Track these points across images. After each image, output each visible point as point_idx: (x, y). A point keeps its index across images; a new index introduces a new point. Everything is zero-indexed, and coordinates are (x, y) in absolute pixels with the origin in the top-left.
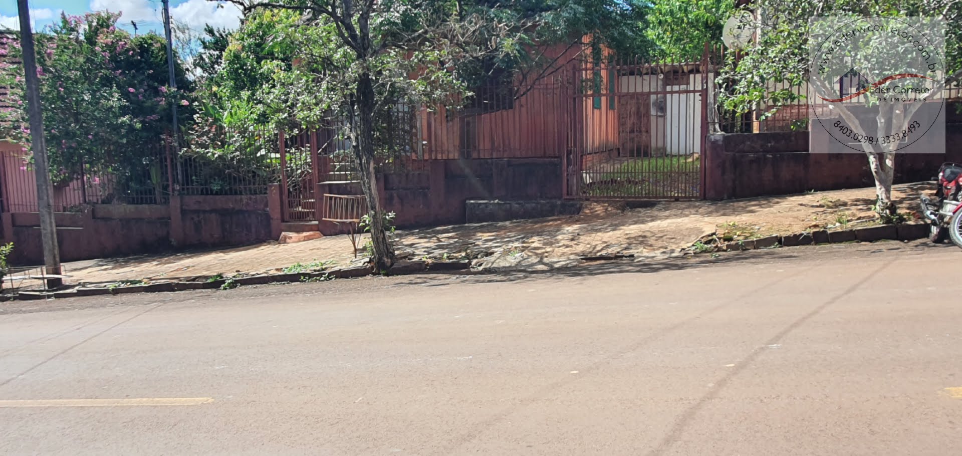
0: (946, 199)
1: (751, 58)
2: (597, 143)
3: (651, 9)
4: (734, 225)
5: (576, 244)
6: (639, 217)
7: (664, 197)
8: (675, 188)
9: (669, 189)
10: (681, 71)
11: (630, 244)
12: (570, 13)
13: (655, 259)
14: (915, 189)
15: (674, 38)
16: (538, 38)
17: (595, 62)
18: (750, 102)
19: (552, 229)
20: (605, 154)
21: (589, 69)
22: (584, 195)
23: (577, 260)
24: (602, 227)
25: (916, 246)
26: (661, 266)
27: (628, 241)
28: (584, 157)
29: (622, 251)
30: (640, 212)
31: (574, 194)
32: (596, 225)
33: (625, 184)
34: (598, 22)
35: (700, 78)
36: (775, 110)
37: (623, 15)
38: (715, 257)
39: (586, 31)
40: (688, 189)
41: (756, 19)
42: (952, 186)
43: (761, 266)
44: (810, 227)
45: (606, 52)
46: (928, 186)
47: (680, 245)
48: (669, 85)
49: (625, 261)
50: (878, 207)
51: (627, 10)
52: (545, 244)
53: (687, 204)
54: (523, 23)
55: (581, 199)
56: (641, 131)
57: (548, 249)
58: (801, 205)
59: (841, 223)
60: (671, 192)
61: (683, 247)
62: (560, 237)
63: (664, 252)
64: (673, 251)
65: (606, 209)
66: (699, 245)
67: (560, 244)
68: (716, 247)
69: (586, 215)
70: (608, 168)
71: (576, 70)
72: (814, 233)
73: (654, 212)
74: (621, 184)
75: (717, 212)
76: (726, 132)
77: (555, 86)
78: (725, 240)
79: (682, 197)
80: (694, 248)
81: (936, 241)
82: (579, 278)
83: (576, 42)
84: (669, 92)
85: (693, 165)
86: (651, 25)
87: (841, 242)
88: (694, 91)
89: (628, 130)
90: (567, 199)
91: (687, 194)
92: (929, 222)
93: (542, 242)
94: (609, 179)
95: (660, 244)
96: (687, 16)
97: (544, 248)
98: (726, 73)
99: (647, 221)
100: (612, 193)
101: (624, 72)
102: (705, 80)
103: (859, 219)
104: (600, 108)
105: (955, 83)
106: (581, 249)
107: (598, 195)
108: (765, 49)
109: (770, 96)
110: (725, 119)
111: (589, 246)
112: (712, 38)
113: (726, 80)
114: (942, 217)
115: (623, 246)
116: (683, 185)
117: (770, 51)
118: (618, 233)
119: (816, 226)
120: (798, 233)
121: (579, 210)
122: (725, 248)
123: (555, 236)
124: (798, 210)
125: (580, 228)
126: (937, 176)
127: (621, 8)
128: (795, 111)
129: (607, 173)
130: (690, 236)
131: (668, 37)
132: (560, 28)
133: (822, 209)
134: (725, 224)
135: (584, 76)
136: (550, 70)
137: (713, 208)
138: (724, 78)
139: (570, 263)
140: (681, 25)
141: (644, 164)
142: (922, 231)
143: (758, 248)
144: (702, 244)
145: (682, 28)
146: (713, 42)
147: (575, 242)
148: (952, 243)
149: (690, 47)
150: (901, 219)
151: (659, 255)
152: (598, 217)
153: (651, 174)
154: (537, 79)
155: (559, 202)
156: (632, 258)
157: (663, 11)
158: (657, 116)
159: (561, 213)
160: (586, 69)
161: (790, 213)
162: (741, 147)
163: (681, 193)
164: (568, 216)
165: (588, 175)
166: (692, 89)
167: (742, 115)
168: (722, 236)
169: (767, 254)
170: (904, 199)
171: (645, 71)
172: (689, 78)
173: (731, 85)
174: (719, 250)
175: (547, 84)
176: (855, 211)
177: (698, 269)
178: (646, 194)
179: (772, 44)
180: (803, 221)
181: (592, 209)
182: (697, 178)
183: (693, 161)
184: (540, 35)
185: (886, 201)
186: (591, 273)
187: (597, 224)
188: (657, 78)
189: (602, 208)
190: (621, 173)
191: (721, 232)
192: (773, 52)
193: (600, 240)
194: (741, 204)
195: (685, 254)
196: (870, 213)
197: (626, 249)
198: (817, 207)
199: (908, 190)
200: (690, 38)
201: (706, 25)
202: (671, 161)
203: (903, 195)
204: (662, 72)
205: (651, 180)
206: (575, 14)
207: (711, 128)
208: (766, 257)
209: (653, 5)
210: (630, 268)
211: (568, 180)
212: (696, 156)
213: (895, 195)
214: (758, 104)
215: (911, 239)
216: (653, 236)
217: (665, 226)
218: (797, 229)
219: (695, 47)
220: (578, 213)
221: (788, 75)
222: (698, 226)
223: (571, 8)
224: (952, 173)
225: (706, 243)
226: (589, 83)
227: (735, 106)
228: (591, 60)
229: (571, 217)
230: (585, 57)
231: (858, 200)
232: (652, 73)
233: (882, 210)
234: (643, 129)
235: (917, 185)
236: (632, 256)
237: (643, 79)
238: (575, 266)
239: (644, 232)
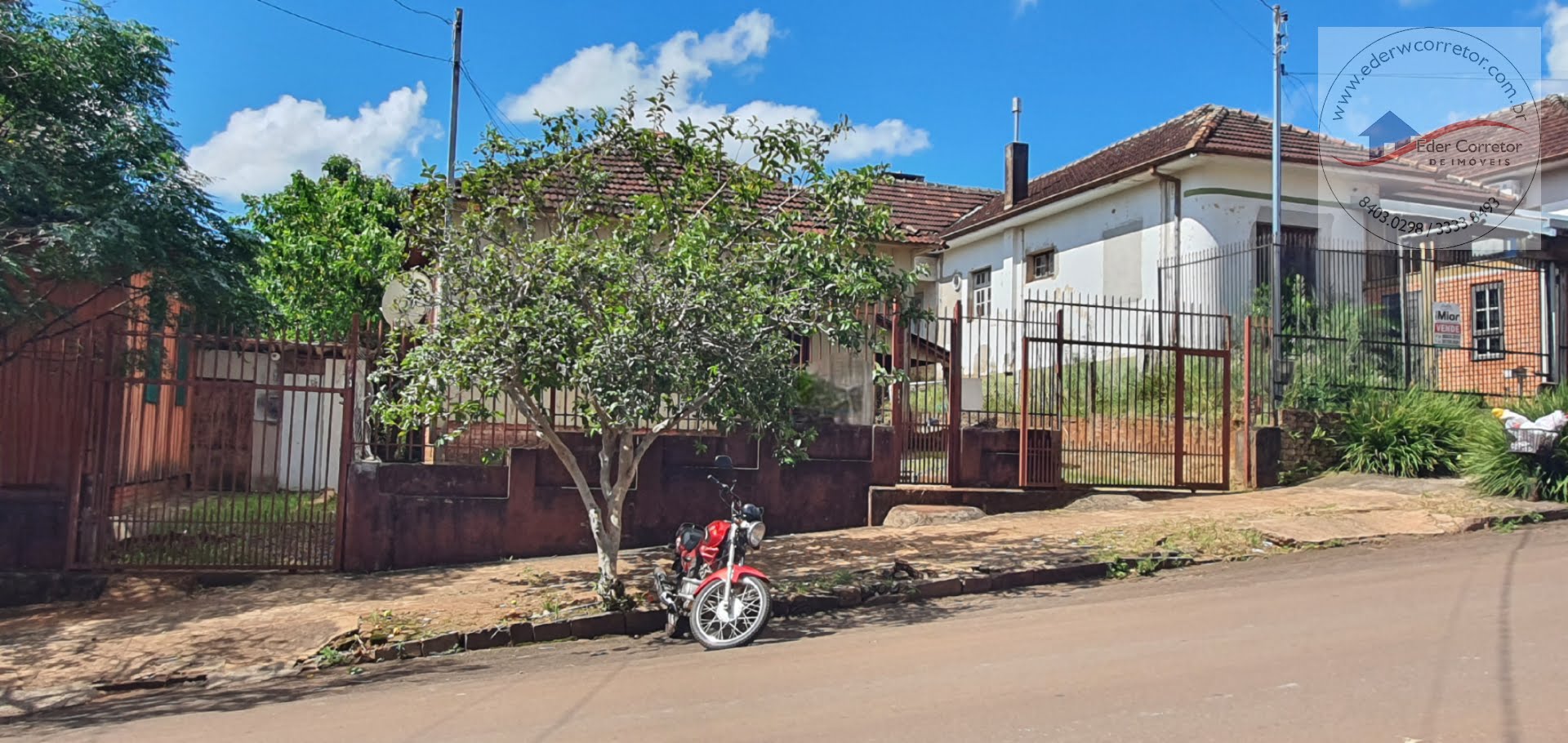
0: (685, 575)
1: (426, 351)
2: (146, 463)
3: (265, 246)
4: (389, 615)
5: (87, 659)
6: (221, 603)
7: (269, 567)
8: (290, 550)
9: (279, 551)
10: (310, 352)
11: (199, 656)
12: (109, 232)
13: (247, 681)
14: (648, 558)
15: (302, 296)
16: (38, 266)
17: (155, 321)
18: (421, 416)
19: (37, 629)
20: (163, 484)
21: (141, 335)
22: (113, 563)
23: (88, 691)
24: (146, 623)
25: (650, 643)
26: (258, 696)
27: (196, 650)
28: (118, 490)
29: (183, 668)
30: (223, 594)
31: (91, 559)
32: (132, 620)
33: (199, 542)
34: (165, 254)
35: (343, 368)
36: (458, 431)
37: (212, 248)
38: (357, 673)
39: (139, 268)
40: (313, 551)
41: (434, 290)
42: (692, 556)
43: (432, 687)
44: (506, 618)
45: (175, 304)
46: (662, 553)
47: (295, 653)
48: (289, 372)
49: (188, 687)
50: (600, 586)
51: (221, 242)
52: (18, 661)
53: (310, 578)
54: (12, 237)
55: (105, 570)
56: (233, 447)
57: (25, 671)
58: (494, 580)
59: (550, 610)
60: (283, 557)
61: (301, 658)
62: (53, 646)
63: (265, 669)
64: (281, 666)
65: (157, 590)
66: (329, 653)
67: (52, 661)
68: (357, 656)
69: (113, 601)
70: (167, 511)
71: (114, 329)
72: (514, 626)
73: (251, 593)
74: (189, 541)
75: (362, 592)
76: (384, 460)
77: (68, 357)
78: (374, 642)
79: (302, 567)
80: (319, 658)
81: (674, 635)
82: (91, 729)
83: (118, 283)
84: (289, 388)
85: (325, 509)
86: (263, 271)
87: (549, 640)
88: (332, 391)
89: (210, 443)
90: (71, 570)
91: (312, 561)
92: (665, 607)
93: (11, 657)
94: (165, 532)
95: (258, 652)
96: (325, 265)
97: (15, 670)
98: (386, 367)
99: (236, 612)
100: (170, 559)
101: (209, 345)
102: (351, 373)
103: (576, 603)
104: (156, 403)
105: (694, 413)
106: (98, 669)
107: (141, 562)
108: (448, 338)
109: (452, 408)
110: (380, 434)
111: (115, 662)
112: (366, 305)
113: (385, 380)
114: (680, 601)
115: (186, 659)
116: (306, 545)
117: (454, 342)
118: (177, 634)
119: (515, 616)
120: (489, 628)
121: (99, 591)
122: (373, 656)
123: (44, 645)
124: (490, 590)
125: (99, 628)
126: (674, 541)
127: (211, 238)
128: (488, 432)
129: (163, 521)
130: (313, 637)
131: (291, 293)
132: (88, 256)
133: (523, 588)
134: (375, 614)
135: (129, 343)
136: (60, 326)
137: (356, 585)
138: (383, 376)
139: (72, 699)
140: (315, 277)
141: (237, 507)
142: (656, 621)
143: (427, 654)
144: (333, 652)
145: (316, 283)
146: (366, 312)
147: (86, 656)
148: (693, 639)
149: (328, 314)
150: (631, 603)
151: (255, 675)
152: (138, 604)
153: (248, 526)
154: (31, 341)
155: (57, 576)
156: (202, 682)
157: (285, 252)
158: (265, 423)
159: (60, 597)
160: (134, 334)
161: (478, 595)
162: (404, 485)
163: (301, 560)
164: (73, 604)
165: (123, 525)
166: (328, 385)
167: (408, 435)
168: (369, 635)
169: (442, 664)
170: (632, 571)
171: (247, 346)
172: (324, 365)
173: (393, 387)
174: (364, 659)
175: (50, 352)
176: (569, 591)
177: (325, 698)
178: (236, 560)
179: (457, 332)
180: (497, 607)
181: (126, 588)
182: (330, 533)
183: (325, 504)
184: (43, 261)
185: (611, 576)
186: (117, 716)
187: (137, 618)
188: (270, 359)
189: (148, 587)
190: (190, 521)
191: (367, 630)
192: (458, 343)
193: (140, 650)
194: (402, 578)
195: (304, 669)
196: (590, 595)
197: (192, 664)
198: (517, 583)
199: (639, 559)
200: (329, 301)
201: (356, 282)
202: (286, 503)
203: (632, 567)
204: (278, 351)
205: (247, 535)
206: (121, 236)
207: (358, 451)
208: (439, 669)
209: (266, 240)
210: (198, 702)
211: (79, 533)
212: (330, 494)
213: (623, 566)
214: (434, 419)
215: (643, 632)
216: (245, 639)
217: (270, 619)
218: (490, 621)
219: (337, 316)
220: (97, 597)
221: (478, 381)
222: (329, 617)
223: (113, 223)
224: (692, 538)
225: (344, 648)
226: (138, 357)
227: (398, 420)
228: (146, 317)
229: (81, 605)
230: (134, 311)
231: (573, 574)
232: (260, 351)
233: (607, 590)
234: (238, 443)
235: (648, 551)
236: (203, 678)
237: (243, 360)
238: (81, 704)
239: (228, 632)
